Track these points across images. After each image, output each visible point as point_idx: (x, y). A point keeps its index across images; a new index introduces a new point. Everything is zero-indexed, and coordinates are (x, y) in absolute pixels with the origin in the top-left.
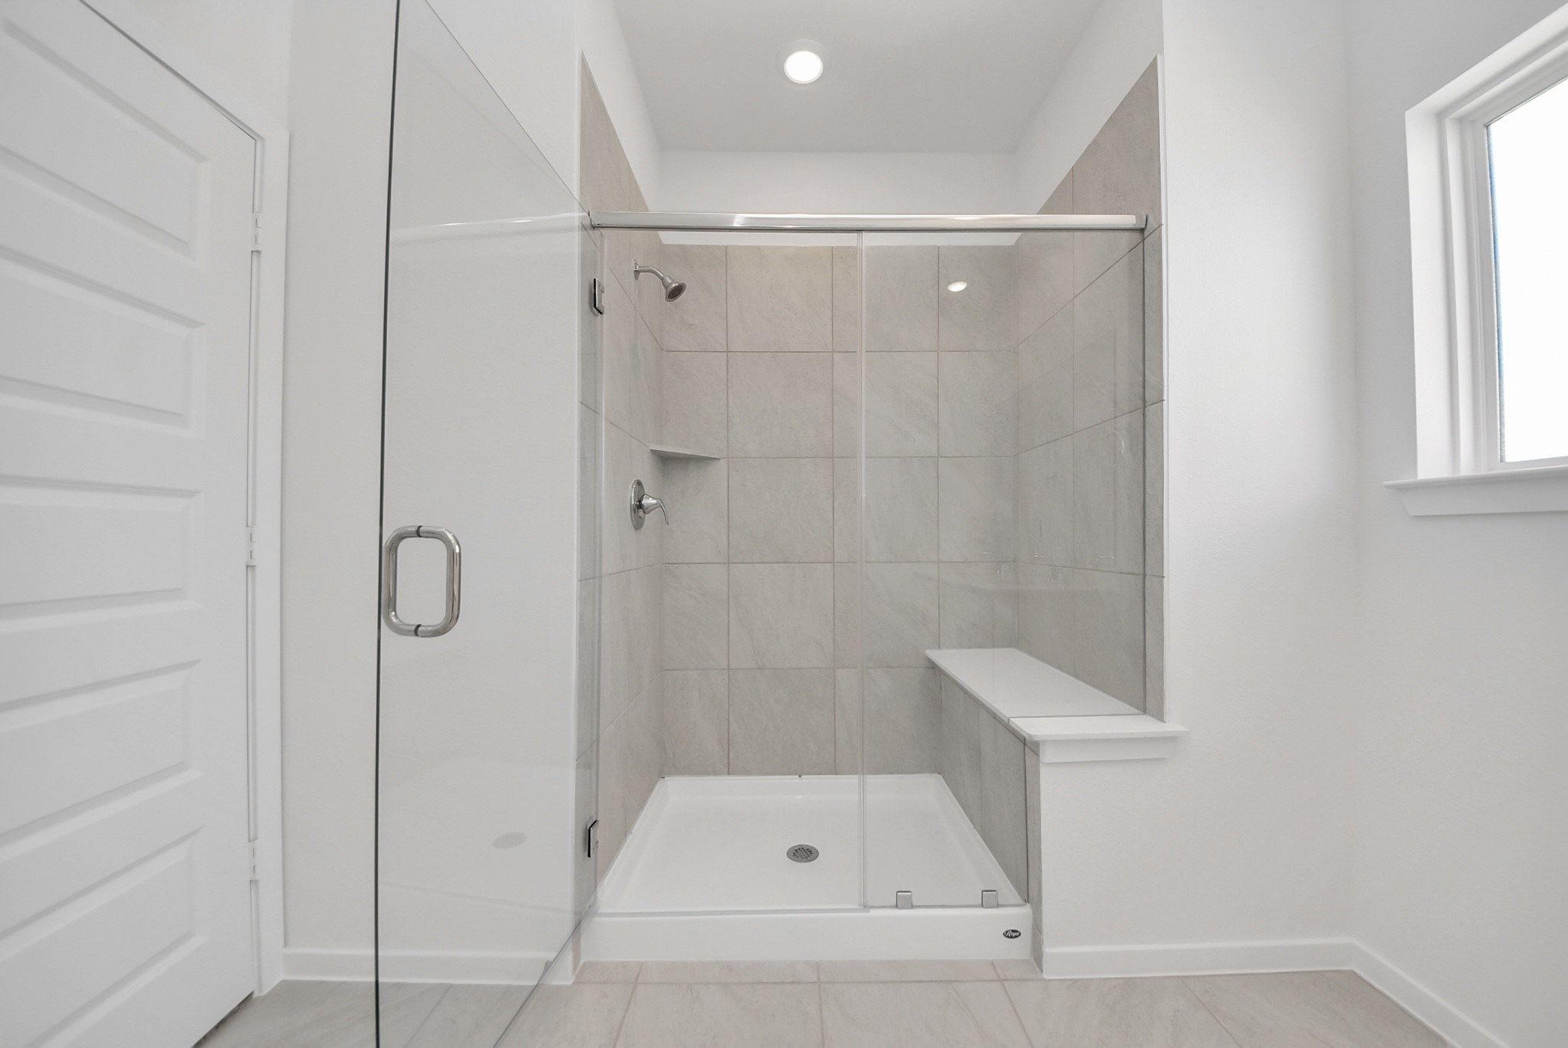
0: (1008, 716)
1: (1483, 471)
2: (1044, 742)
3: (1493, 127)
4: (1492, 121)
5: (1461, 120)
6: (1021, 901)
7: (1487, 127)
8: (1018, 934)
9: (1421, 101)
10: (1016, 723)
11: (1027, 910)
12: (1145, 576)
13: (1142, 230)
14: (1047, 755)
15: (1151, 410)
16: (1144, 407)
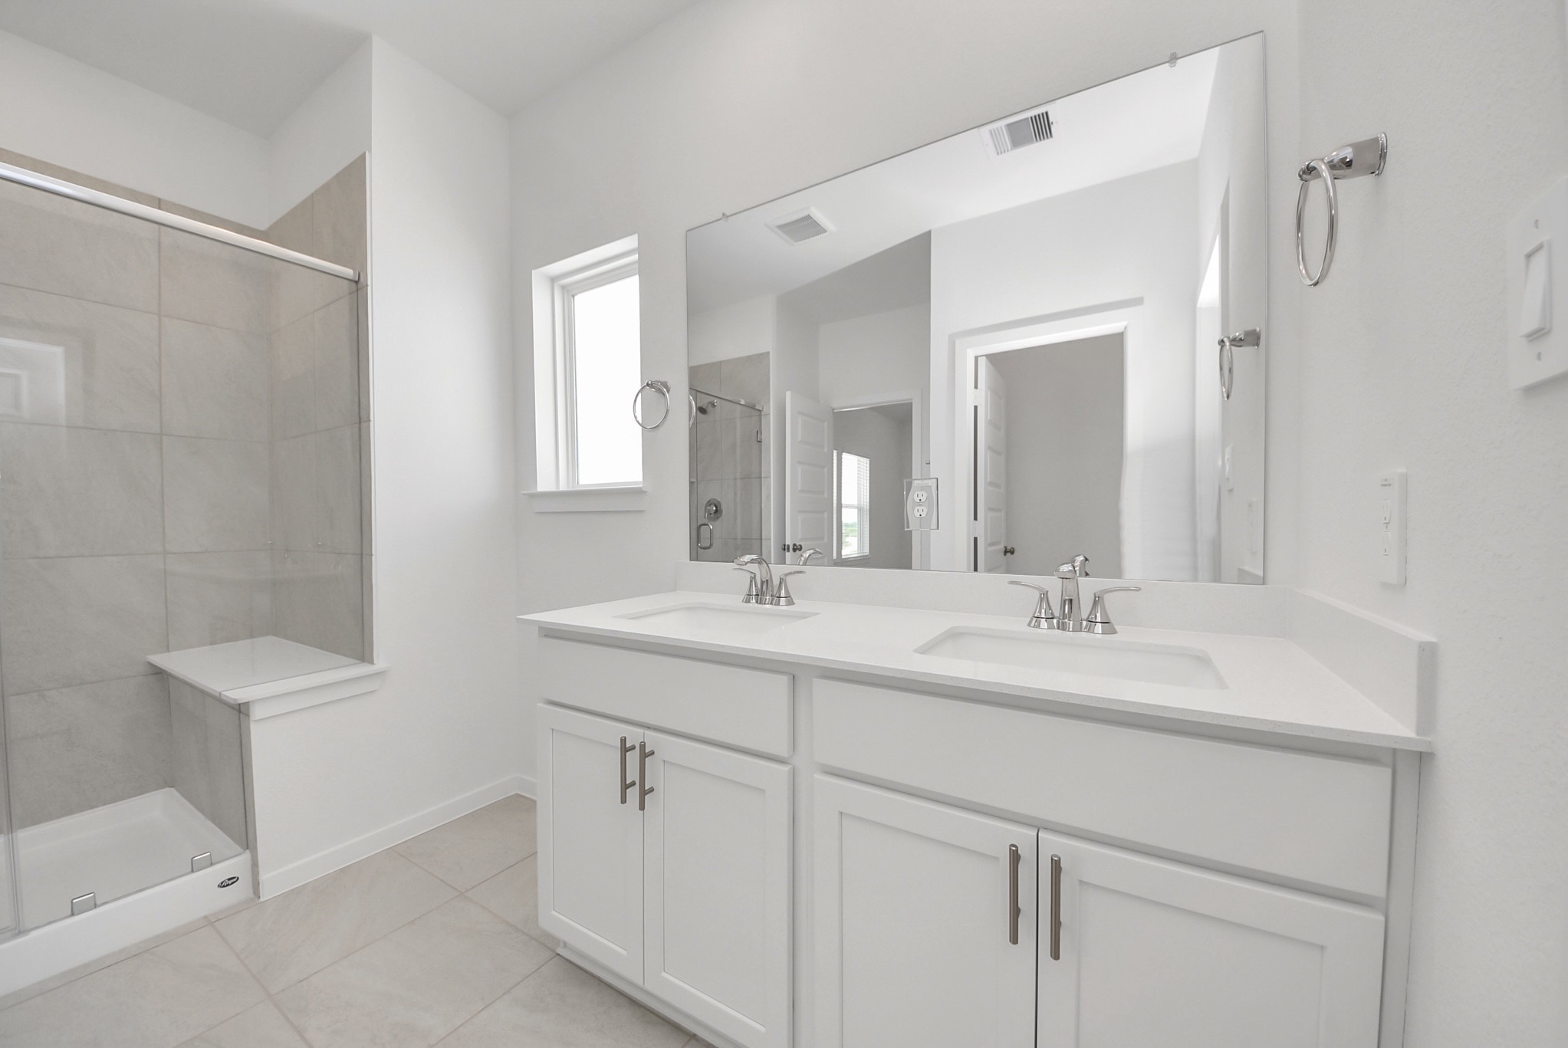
0: (219, 690)
1: (571, 489)
2: (253, 701)
3: (576, 297)
4: (576, 294)
5: (563, 287)
6: (241, 850)
7: (573, 297)
8: (235, 880)
9: (539, 267)
10: (230, 696)
11: (247, 855)
12: (362, 554)
13: (357, 282)
14: (257, 713)
15: (364, 425)
16: (360, 423)
